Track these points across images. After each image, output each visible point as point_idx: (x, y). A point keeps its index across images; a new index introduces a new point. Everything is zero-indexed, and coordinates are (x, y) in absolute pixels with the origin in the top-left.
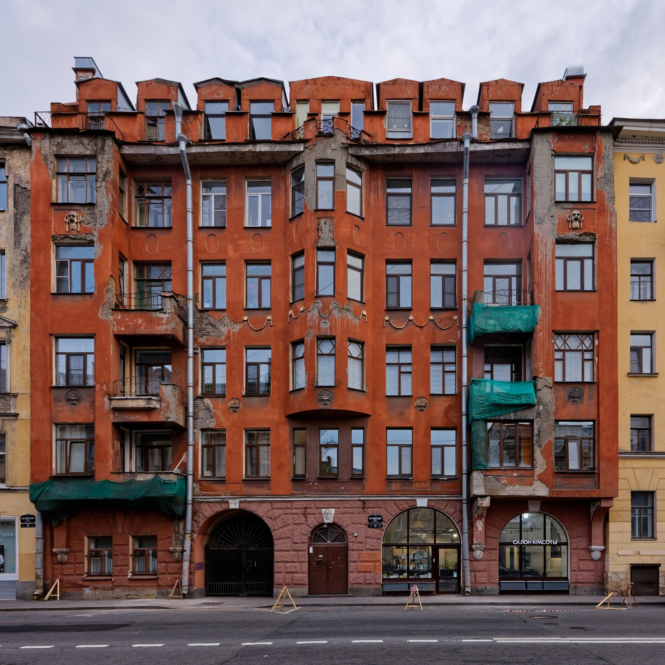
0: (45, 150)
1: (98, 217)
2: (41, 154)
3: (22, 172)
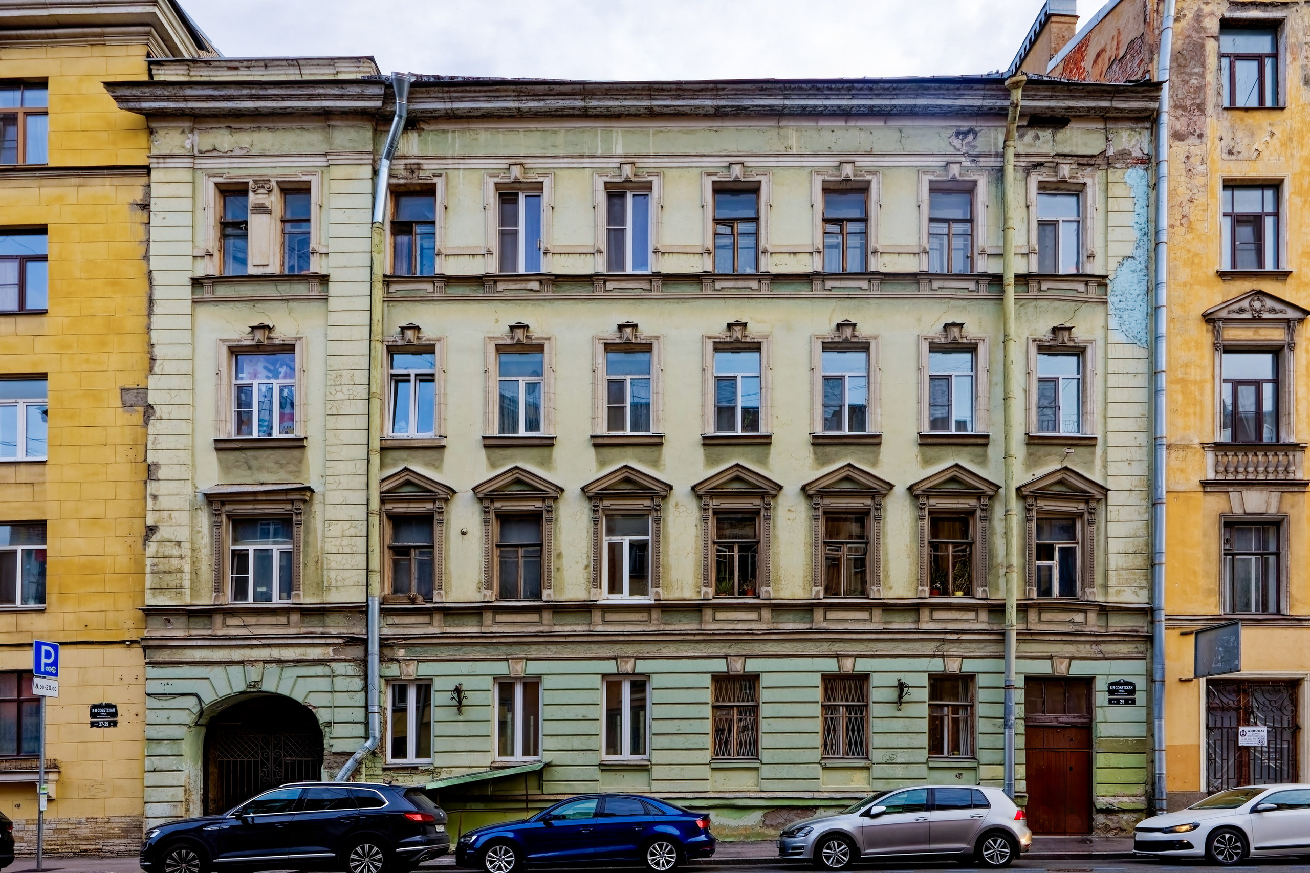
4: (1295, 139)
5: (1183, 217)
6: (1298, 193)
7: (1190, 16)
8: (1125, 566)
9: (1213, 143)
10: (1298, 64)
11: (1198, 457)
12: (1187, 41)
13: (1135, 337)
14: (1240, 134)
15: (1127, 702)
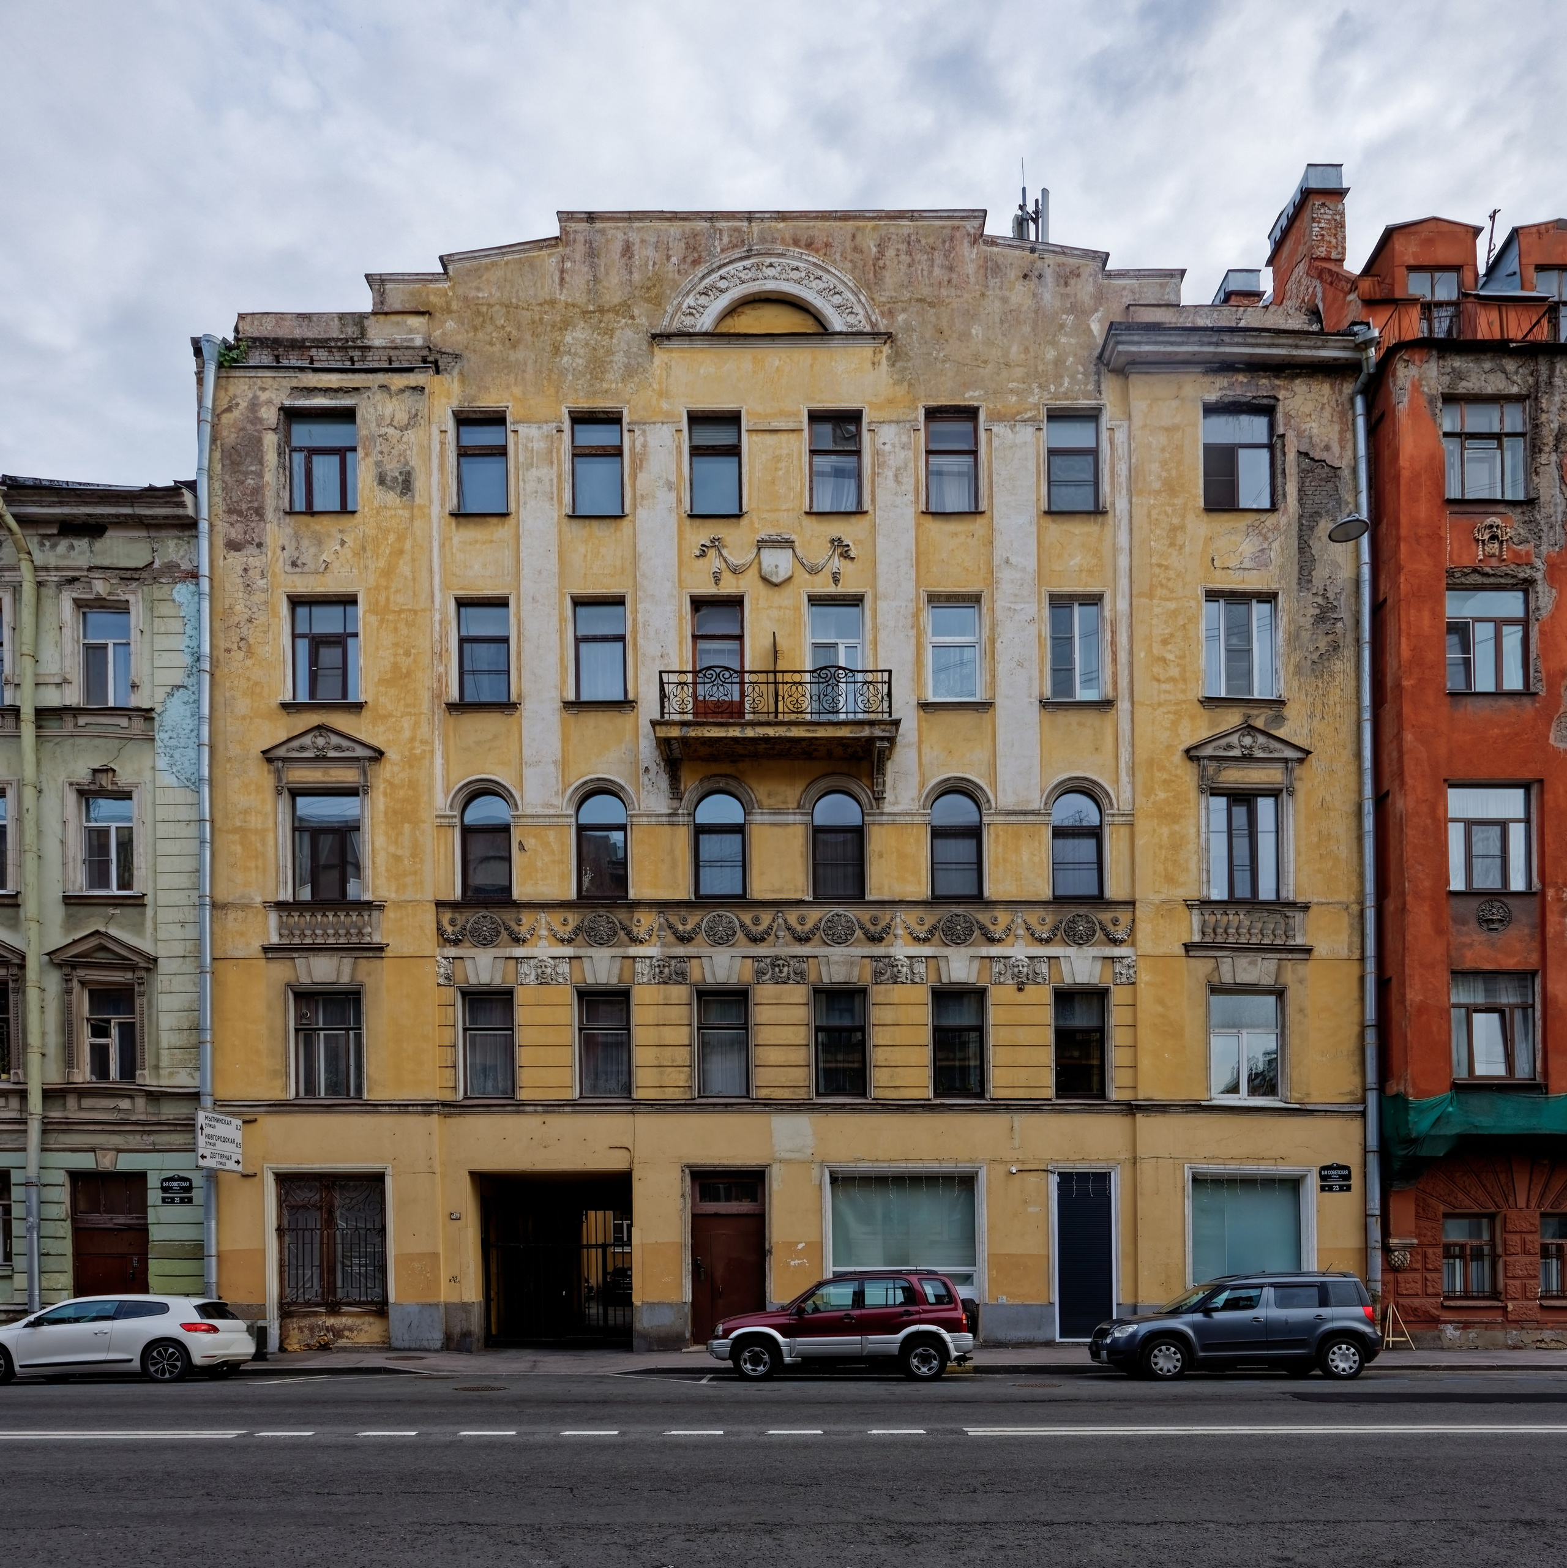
0: (1428, 385)
1: (1546, 529)
2: (1423, 393)
3: (1314, 425)
4: (370, 547)
5: (242, 639)
6: (373, 610)
7: (243, 405)
8: (178, 1044)
9: (274, 553)
10: (370, 461)
11: (260, 918)
12: (241, 434)
13: (188, 780)
14: (305, 543)
15: (182, 1201)
